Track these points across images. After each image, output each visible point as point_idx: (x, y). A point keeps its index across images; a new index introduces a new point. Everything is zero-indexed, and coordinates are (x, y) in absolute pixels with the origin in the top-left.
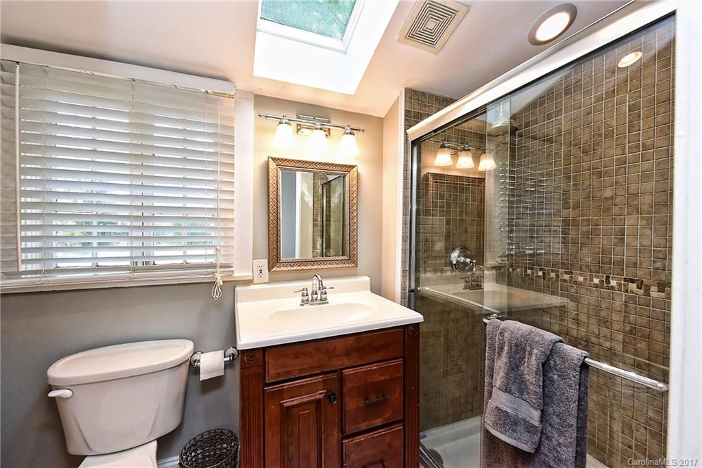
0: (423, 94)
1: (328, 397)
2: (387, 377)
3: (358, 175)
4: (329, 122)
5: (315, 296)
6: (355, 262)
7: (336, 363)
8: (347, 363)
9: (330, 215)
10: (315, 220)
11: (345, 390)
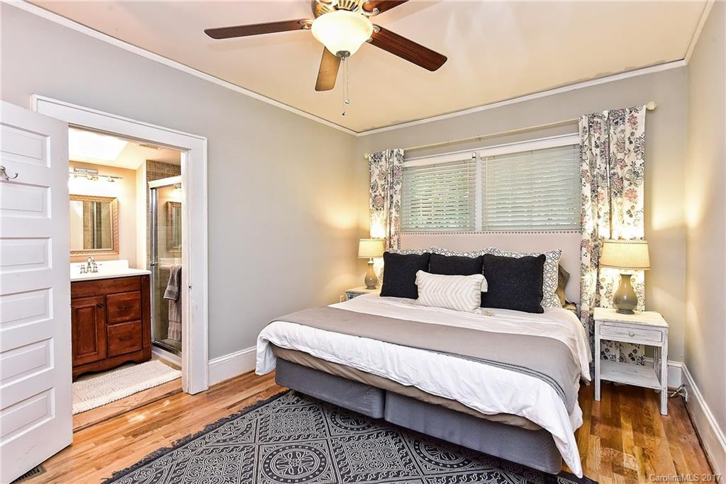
0: (158, 163)
1: (98, 306)
2: (131, 298)
3: (118, 202)
4: (97, 173)
5: (89, 269)
6: (118, 252)
7: (102, 291)
8: (109, 291)
9: (100, 223)
10: (85, 226)
11: (108, 303)
